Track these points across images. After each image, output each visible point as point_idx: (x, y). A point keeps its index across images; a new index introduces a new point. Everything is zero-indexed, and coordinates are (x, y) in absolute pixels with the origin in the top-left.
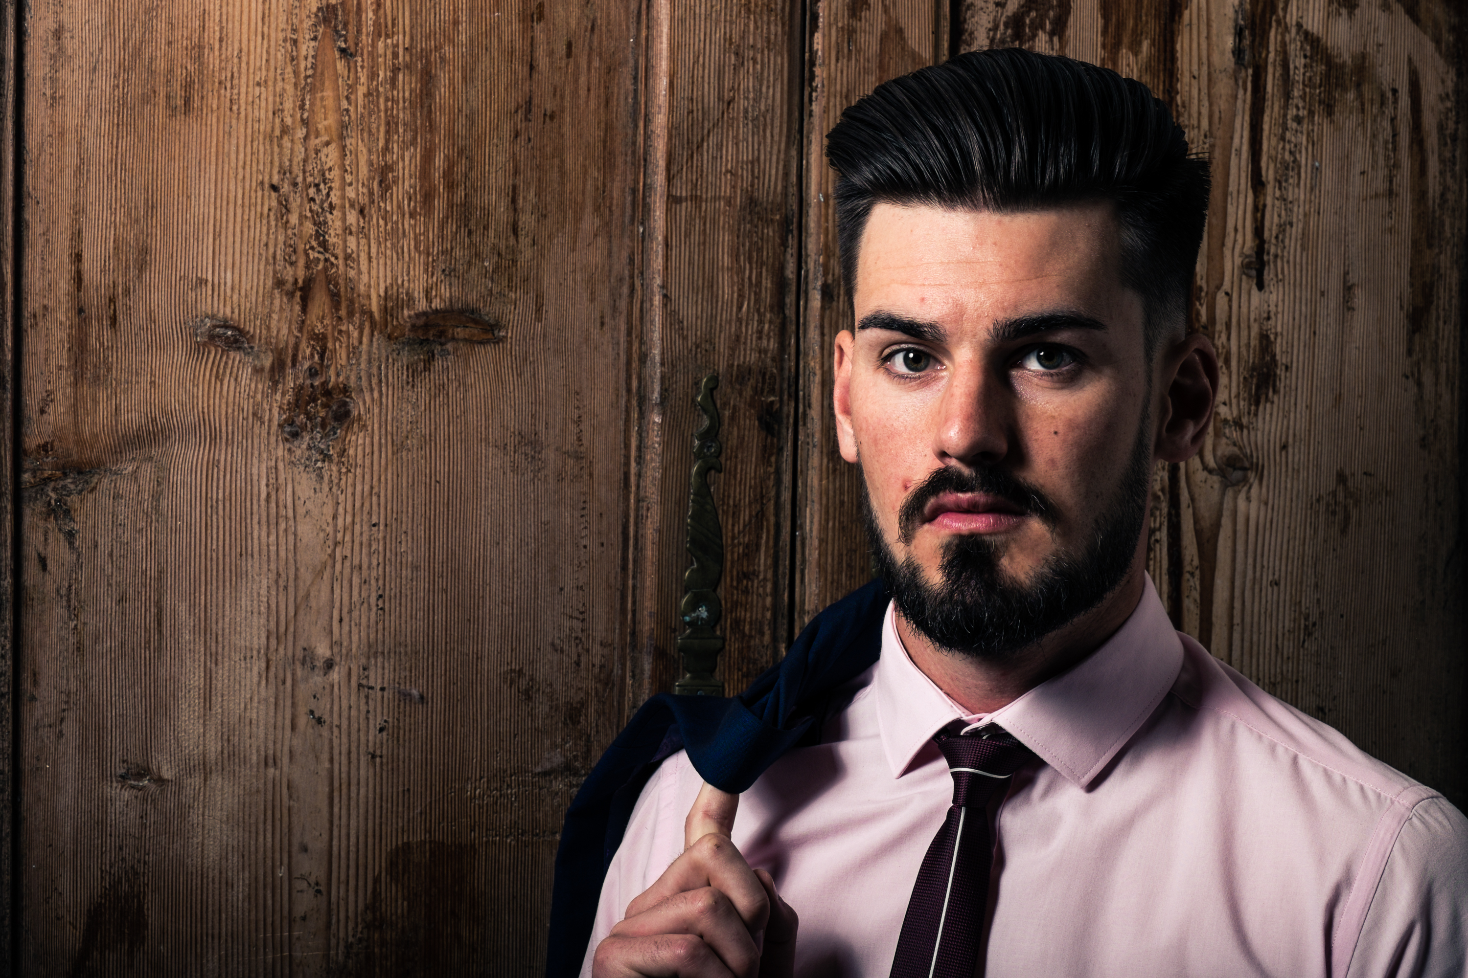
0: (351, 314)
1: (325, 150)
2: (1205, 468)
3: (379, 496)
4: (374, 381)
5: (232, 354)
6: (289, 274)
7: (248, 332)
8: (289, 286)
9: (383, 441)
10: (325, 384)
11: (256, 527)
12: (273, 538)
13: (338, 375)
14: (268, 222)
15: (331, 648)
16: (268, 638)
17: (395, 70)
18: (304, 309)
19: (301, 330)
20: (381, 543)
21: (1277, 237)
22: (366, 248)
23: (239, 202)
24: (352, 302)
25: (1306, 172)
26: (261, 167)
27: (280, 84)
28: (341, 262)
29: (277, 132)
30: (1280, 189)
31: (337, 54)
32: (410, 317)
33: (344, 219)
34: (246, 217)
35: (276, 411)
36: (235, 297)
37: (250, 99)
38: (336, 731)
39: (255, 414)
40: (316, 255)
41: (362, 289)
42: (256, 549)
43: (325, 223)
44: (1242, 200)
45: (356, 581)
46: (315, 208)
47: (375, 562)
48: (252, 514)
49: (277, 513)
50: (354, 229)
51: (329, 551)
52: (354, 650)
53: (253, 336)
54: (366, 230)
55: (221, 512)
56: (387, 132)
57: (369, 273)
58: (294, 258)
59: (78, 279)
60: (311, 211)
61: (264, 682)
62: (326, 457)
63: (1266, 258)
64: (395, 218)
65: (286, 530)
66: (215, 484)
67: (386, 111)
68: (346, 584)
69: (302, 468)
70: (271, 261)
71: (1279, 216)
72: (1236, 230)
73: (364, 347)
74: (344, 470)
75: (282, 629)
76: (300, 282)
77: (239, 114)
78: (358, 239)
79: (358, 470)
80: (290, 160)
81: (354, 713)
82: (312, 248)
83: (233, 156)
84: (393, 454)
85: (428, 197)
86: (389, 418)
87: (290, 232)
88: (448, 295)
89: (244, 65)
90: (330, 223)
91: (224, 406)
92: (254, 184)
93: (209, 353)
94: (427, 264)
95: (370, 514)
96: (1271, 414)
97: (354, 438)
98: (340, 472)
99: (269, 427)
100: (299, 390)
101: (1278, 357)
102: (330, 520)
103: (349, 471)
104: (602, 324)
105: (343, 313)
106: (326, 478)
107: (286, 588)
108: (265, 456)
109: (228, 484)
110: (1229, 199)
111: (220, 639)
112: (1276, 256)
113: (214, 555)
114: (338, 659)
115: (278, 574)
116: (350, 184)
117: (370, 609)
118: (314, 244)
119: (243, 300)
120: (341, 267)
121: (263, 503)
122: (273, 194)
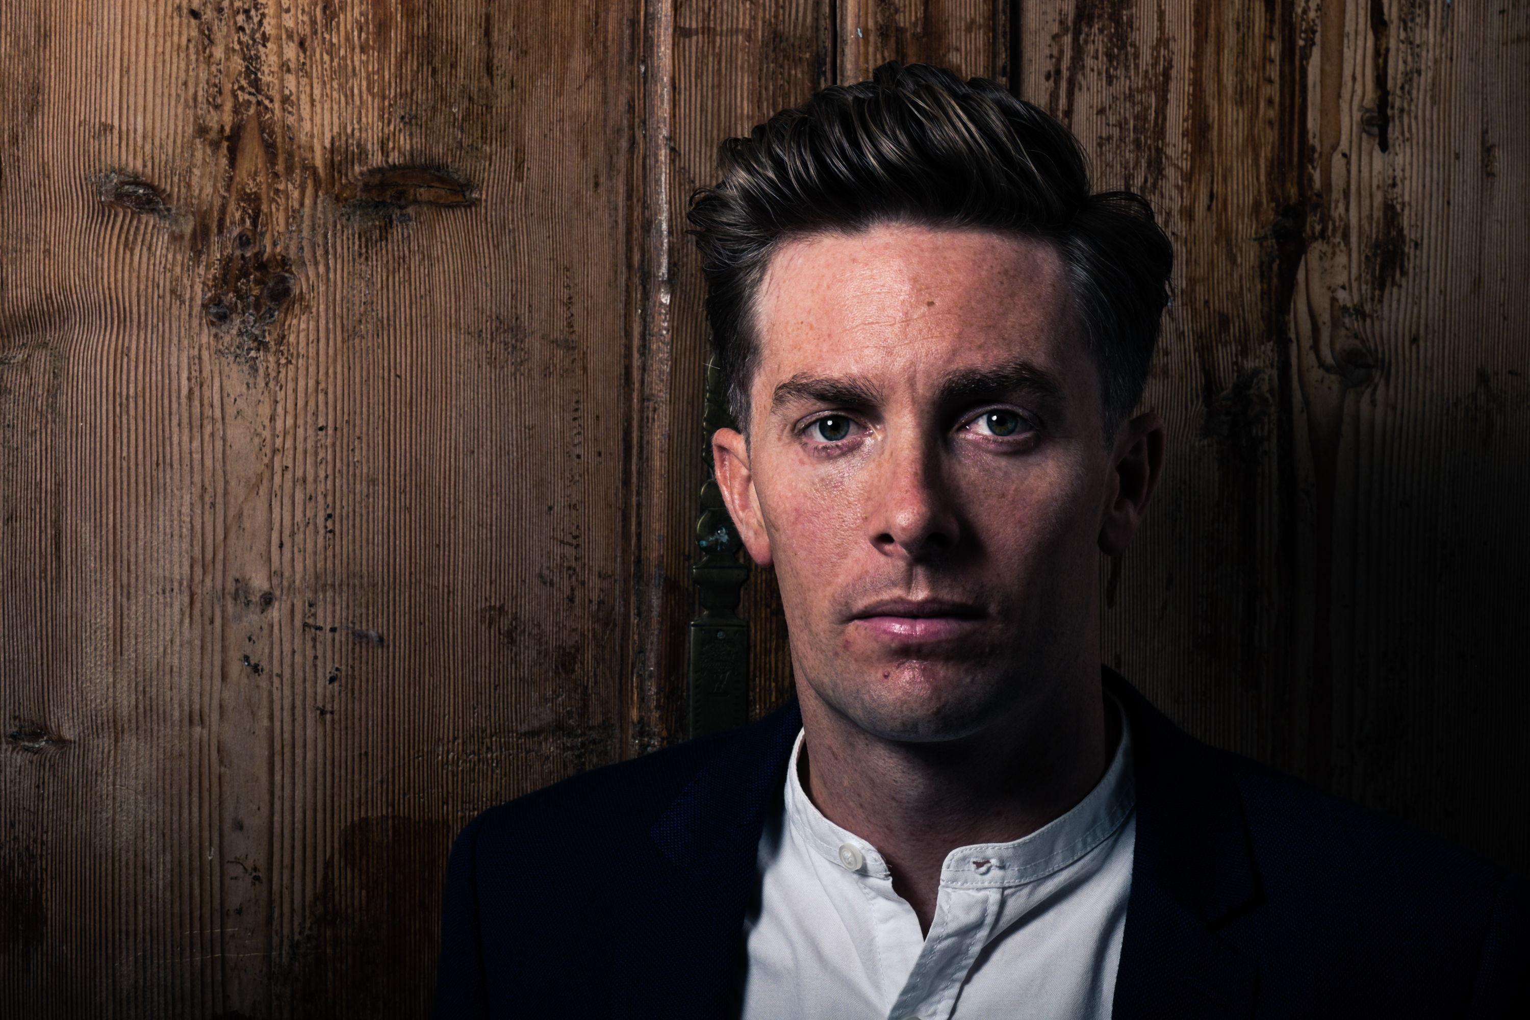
0: (289, 169)
2: (1322, 364)
3: (326, 393)
4: (320, 252)
5: (144, 217)
6: (213, 120)
7: (164, 190)
8: (213, 135)
9: (331, 326)
10: (258, 255)
11: (175, 430)
12: (196, 444)
13: (275, 244)
14: (188, 56)
15: (270, 579)
16: (192, 567)
18: (232, 163)
19: (228, 189)
20: (330, 451)
21: (1402, 88)
22: (308, 89)
23: (152, 30)
24: (290, 155)
25: (1436, 10)
28: (277, 105)
30: (1405, 30)
32: (362, 174)
33: (280, 54)
34: (160, 50)
35: (198, 288)
36: (148, 147)
38: (276, 681)
39: (173, 292)
40: (247, 97)
41: (303, 138)
42: (176, 457)
43: (258, 57)
44: (1360, 43)
45: (299, 496)
46: (245, 39)
47: (322, 474)
48: (170, 414)
49: (202, 413)
50: (292, 66)
51: (266, 460)
52: (297, 582)
53: (170, 196)
54: (308, 67)
55: (132, 412)
57: (312, 120)
58: (219, 101)
60: (240, 42)
61: (187, 621)
62: (261, 345)
63: (1389, 112)
64: (342, 53)
65: (212, 435)
66: (124, 377)
68: (286, 500)
69: (231, 358)
70: (191, 103)
71: (1405, 62)
72: (1354, 79)
73: (307, 210)
74: (283, 361)
75: (209, 556)
76: (227, 129)
78: (297, 78)
79: (301, 362)
81: (298, 658)
82: (242, 88)
84: (343, 342)
85: (383, 27)
86: (338, 297)
87: (214, 68)
88: (408, 147)
90: (263, 58)
91: (134, 281)
92: (169, 9)
93: (116, 215)
94: (382, 109)
95: (316, 414)
96: (1399, 301)
97: (295, 322)
98: (278, 364)
99: (191, 307)
100: (227, 262)
101: (1406, 232)
102: (267, 422)
103: (289, 362)
104: (597, 185)
105: (280, 168)
106: (261, 371)
107: (213, 505)
108: (186, 343)
109: (140, 377)
110: (1346, 41)
111: (133, 567)
112: (1402, 110)
113: (125, 464)
114: (278, 593)
115: (204, 489)
116: (288, 11)
117: (317, 532)
118: (244, 83)
119: (157, 151)
120: (278, 112)
121: (184, 401)
122: (193, 22)
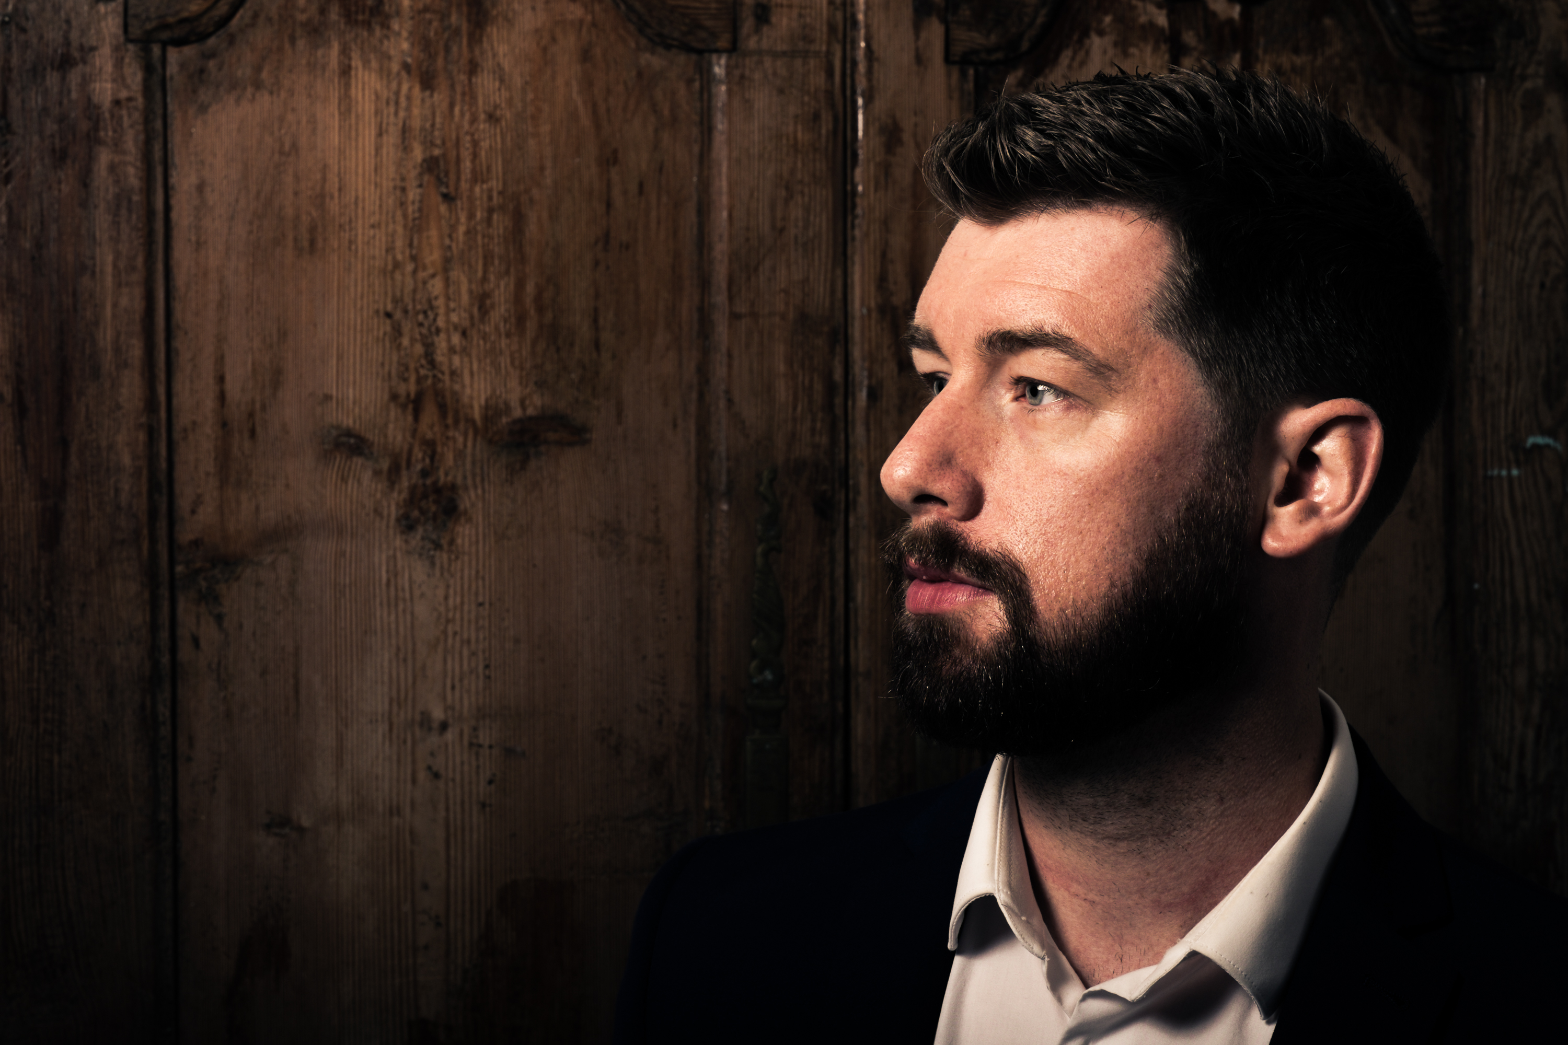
0: (456, 422)
1: (431, 282)
3: (483, 579)
4: (478, 479)
5: (355, 459)
6: (402, 389)
7: (368, 440)
8: (402, 399)
9: (487, 531)
10: (435, 483)
11: (378, 608)
12: (393, 617)
13: (446, 474)
14: (384, 345)
15: (445, 711)
16: (390, 704)
17: (491, 211)
18: (416, 418)
19: (413, 437)
20: (487, 620)
22: (468, 365)
23: (359, 327)
24: (457, 412)
26: (377, 297)
27: (391, 227)
28: (447, 378)
29: (390, 267)
31: (440, 199)
32: (507, 423)
33: (449, 340)
34: (364, 340)
35: (393, 508)
36: (357, 410)
37: (366, 239)
38: (451, 784)
39: (376, 511)
40: (426, 372)
41: (466, 400)
42: (379, 627)
43: (433, 344)
45: (466, 653)
46: (424, 331)
47: (481, 636)
48: (374, 597)
49: (396, 596)
50: (458, 348)
51: (442, 628)
52: (465, 713)
53: (373, 443)
54: (468, 350)
56: (485, 265)
57: (471, 386)
58: (406, 375)
59: (222, 397)
60: (421, 334)
61: (387, 743)
62: (438, 546)
64: (493, 338)
65: (404, 611)
66: (342, 572)
67: (483, 246)
68: (457, 656)
69: (417, 557)
70: (387, 378)
73: (469, 450)
74: (453, 557)
75: (402, 696)
76: (412, 396)
77: (356, 251)
78: (461, 358)
79: (466, 558)
80: (402, 291)
81: (466, 768)
82: (422, 366)
83: (352, 289)
84: (495, 542)
85: (521, 320)
86: (492, 511)
87: (402, 353)
88: (540, 403)
89: (360, 211)
90: (437, 344)
91: (348, 504)
92: (371, 312)
93: (335, 458)
94: (521, 377)
95: (477, 594)
97: (461, 529)
98: (449, 559)
99: (388, 521)
100: (413, 489)
102: (442, 601)
103: (457, 558)
104: (675, 426)
105: (450, 421)
106: (438, 565)
107: (405, 660)
108: (385, 546)
109: (353, 571)
111: (349, 705)
113: (343, 633)
114: (451, 721)
115: (398, 649)
116: (454, 310)
117: (478, 677)
118: (423, 362)
119: (363, 413)
121: (384, 587)
122: (388, 321)
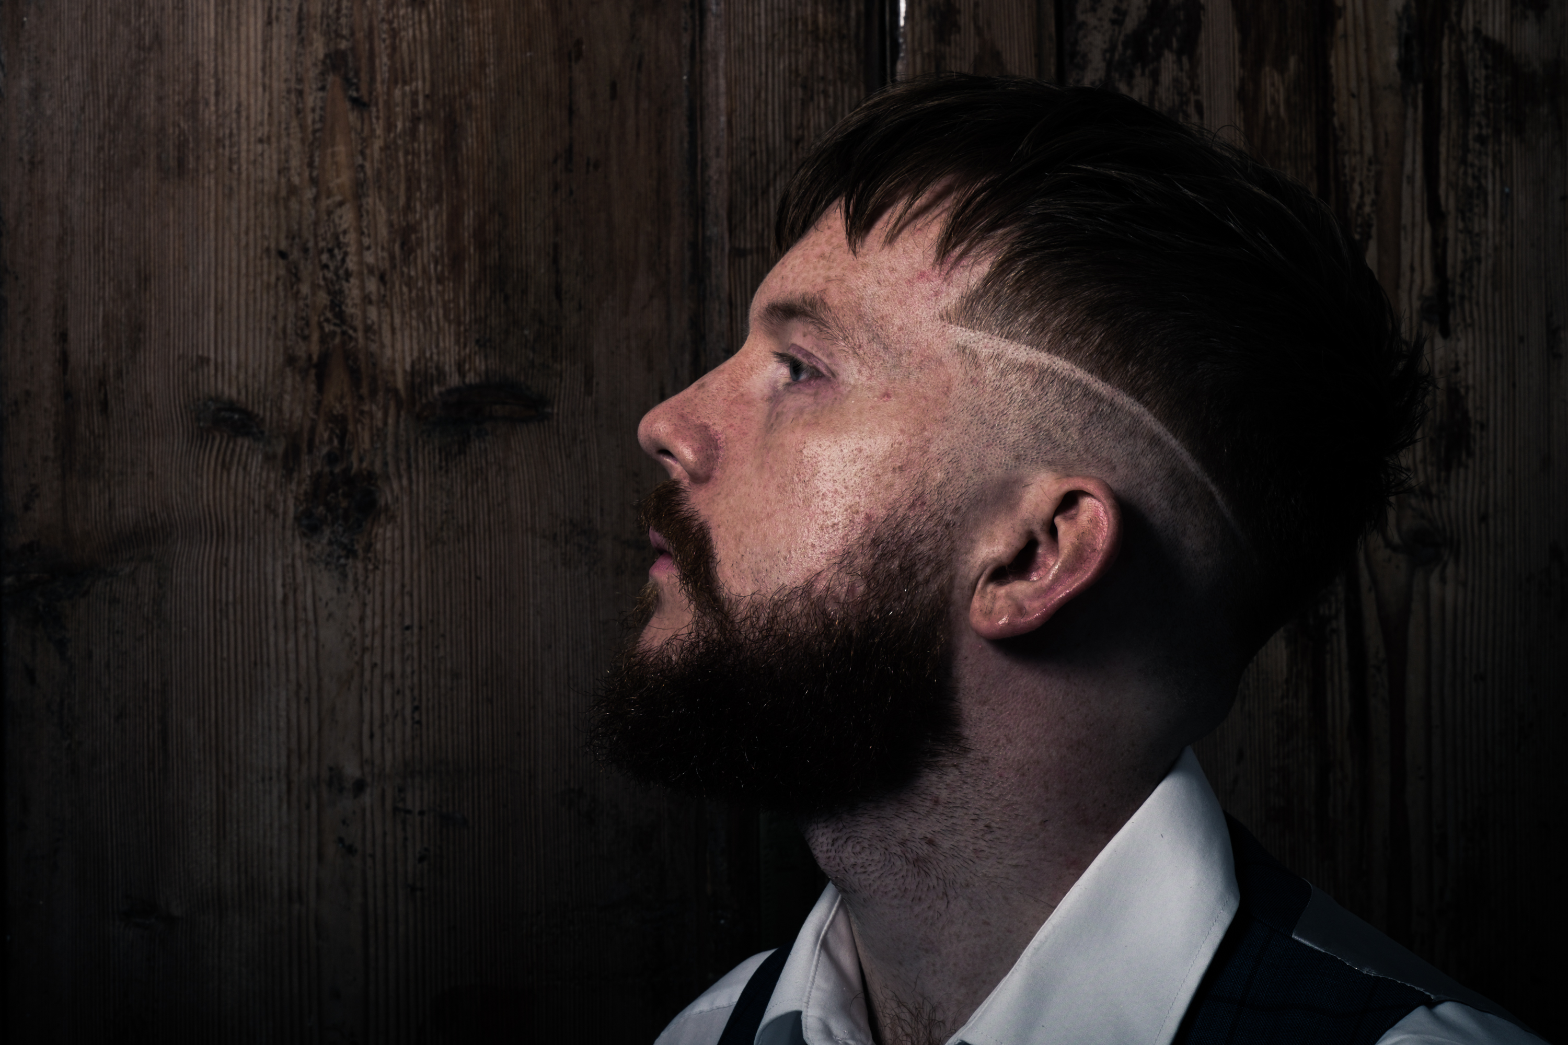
0: (373, 392)
1: (338, 212)
2: (1388, 544)
3: (411, 595)
4: (403, 466)
5: (239, 441)
6: (301, 350)
7: (258, 415)
8: (302, 363)
9: (415, 533)
10: (346, 471)
11: (272, 632)
12: (291, 644)
13: (361, 460)
14: (277, 293)
15: (362, 767)
16: (289, 757)
17: (415, 120)
18: (320, 388)
19: (317, 411)
20: (416, 648)
21: (1462, 276)
22: (388, 318)
23: (243, 271)
24: (373, 379)
25: (1494, 200)
26: (266, 232)
27: (284, 140)
28: (360, 335)
29: (283, 193)
30: (1463, 219)
31: (348, 105)
32: (440, 394)
33: (362, 287)
34: (251, 288)
35: (291, 502)
36: (242, 377)
37: (252, 158)
38: (369, 861)
39: (267, 506)
40: (332, 328)
41: (385, 364)
42: (273, 657)
43: (341, 292)
44: (1418, 234)
45: (388, 690)
46: (329, 275)
47: (409, 670)
48: (267, 618)
49: (296, 617)
50: (374, 298)
51: (356, 658)
52: (388, 769)
53: (263, 420)
54: (388, 299)
55: (231, 617)
56: (408, 189)
57: (393, 346)
58: (306, 332)
59: (64, 360)
60: (325, 278)
61: (285, 807)
62: (350, 553)
63: (1450, 300)
64: (420, 284)
65: (306, 636)
66: (224, 585)
67: (406, 166)
68: (376, 695)
69: (322, 566)
70: (281, 335)
71: (1464, 251)
72: (1412, 269)
73: (390, 429)
74: (370, 567)
75: (305, 747)
76: (315, 358)
77: (240, 174)
78: (379, 309)
79: (387, 567)
80: (299, 224)
81: (389, 840)
82: (327, 320)
83: (234, 221)
84: (426, 547)
85: (457, 260)
86: (421, 507)
87: (301, 303)
88: (483, 367)
89: (243, 120)
90: (347, 292)
91: (231, 498)
92: (259, 251)
93: (214, 439)
94: (458, 335)
95: (402, 615)
96: (1466, 481)
97: (381, 531)
98: (366, 569)
99: (284, 520)
100: (317, 479)
101: (1471, 414)
102: (356, 623)
103: (376, 568)
105: (364, 391)
106: (351, 577)
107: (308, 700)
108: (280, 553)
109: (238, 585)
110: (1403, 234)
111: (234, 758)
112: (1462, 297)
113: (225, 665)
114: (369, 779)
115: (299, 685)
116: (368, 248)
117: (404, 722)
118: (329, 315)
119: (250, 381)
120: (361, 341)
121: (279, 606)
122: (281, 262)
